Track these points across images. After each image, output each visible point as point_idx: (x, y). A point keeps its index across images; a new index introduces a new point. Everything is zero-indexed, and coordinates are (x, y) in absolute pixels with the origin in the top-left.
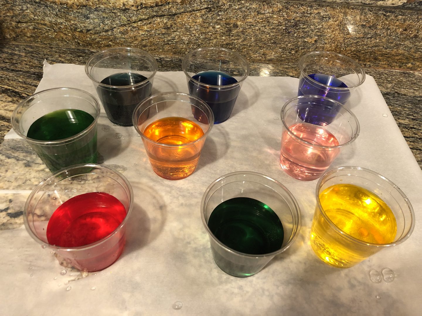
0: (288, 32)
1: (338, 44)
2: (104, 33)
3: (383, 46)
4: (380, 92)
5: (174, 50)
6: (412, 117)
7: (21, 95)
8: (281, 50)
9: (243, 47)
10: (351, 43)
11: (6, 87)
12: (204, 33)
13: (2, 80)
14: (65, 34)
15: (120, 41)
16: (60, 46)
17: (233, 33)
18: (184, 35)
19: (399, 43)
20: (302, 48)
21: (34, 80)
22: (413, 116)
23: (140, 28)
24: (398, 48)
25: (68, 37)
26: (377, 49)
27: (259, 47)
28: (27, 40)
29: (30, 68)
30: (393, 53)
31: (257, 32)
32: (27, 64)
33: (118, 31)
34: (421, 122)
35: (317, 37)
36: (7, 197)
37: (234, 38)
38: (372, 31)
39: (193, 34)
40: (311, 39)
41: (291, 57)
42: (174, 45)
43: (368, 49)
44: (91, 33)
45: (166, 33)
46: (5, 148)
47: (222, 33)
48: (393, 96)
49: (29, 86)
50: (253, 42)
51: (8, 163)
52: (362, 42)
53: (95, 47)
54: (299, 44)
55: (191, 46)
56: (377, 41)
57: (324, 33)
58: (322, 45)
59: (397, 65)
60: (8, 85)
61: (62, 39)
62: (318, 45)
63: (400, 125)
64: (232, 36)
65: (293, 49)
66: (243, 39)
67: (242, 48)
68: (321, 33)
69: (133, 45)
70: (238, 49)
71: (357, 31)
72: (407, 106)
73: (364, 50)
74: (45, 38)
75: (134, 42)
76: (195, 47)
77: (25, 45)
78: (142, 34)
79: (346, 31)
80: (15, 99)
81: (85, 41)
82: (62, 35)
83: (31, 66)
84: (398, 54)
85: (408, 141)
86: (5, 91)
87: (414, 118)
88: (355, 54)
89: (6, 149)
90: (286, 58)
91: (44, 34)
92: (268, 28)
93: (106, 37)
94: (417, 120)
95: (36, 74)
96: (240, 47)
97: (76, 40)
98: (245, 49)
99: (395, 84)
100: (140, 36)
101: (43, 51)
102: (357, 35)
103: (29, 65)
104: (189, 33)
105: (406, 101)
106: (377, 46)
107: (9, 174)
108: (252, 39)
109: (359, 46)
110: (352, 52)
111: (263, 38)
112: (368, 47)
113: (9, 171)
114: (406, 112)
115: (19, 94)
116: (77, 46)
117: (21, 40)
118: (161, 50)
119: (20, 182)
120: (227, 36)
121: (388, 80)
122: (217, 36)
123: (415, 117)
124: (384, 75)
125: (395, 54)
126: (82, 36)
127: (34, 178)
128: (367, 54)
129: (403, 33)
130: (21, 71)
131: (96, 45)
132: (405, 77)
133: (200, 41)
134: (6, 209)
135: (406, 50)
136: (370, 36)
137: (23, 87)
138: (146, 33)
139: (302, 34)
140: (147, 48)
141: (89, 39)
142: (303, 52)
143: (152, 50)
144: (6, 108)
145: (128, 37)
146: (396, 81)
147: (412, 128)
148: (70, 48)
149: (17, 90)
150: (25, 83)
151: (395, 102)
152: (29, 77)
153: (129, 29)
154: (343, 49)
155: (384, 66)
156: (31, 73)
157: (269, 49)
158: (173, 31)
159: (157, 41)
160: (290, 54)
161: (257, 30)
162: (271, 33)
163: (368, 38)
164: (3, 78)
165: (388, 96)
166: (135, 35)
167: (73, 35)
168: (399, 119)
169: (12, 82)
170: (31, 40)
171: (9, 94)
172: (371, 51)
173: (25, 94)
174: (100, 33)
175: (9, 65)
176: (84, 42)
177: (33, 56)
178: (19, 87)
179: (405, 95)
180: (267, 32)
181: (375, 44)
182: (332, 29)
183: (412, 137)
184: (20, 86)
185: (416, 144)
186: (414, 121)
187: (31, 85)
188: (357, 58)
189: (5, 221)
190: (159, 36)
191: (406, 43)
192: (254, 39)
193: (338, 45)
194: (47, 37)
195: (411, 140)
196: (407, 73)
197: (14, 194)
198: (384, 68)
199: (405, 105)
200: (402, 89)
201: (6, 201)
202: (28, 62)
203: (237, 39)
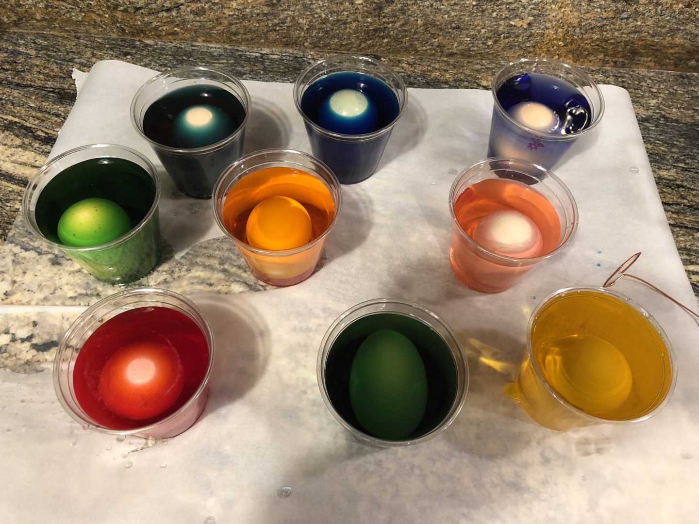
0: (481, 9)
1: (569, 29)
2: (165, 14)
3: (648, 32)
4: (635, 115)
5: (285, 40)
6: (683, 165)
7: (36, 135)
8: (469, 39)
9: (403, 34)
10: (593, 26)
11: (10, 118)
12: (334, 12)
13: (2, 104)
14: (99, 15)
15: (193, 25)
16: (93, 35)
17: (386, 11)
18: (301, 16)
19: (676, 26)
20: (506, 35)
21: (54, 103)
22: (686, 164)
23: (225, 5)
24: (674, 35)
25: (103, 19)
26: (637, 37)
27: (431, 34)
28: (37, 26)
29: (46, 80)
30: (665, 43)
31: (426, 10)
32: (39, 73)
33: (189, 9)
34: (696, 175)
35: (531, 18)
36: (28, 318)
37: (387, 20)
38: (630, 7)
39: (317, 14)
40: (521, 21)
41: (487, 50)
42: (285, 31)
43: (621, 37)
44: (142, 13)
45: (270, 13)
46: (18, 233)
47: (366, 12)
48: (655, 123)
49: (47, 116)
50: (420, 27)
51: (25, 258)
52: (612, 26)
53: (152, 35)
54: (501, 29)
55: (314, 32)
56: (639, 23)
57: (544, 12)
58: (541, 31)
59: (670, 63)
60: (13, 114)
61: (95, 22)
62: (533, 31)
63: (659, 181)
64: (384, 17)
65: (490, 38)
66: (402, 21)
67: (402, 36)
68: (539, 10)
69: (215, 32)
70: (394, 38)
71: (603, 7)
72: (678, 143)
73: (615, 39)
74: (66, 22)
75: (217, 28)
76: (320, 35)
77: (34, 34)
78: (229, 15)
79: (584, 8)
80: (27, 141)
81: (133, 27)
82: (94, 17)
83: (47, 76)
84: (673, 46)
85: (669, 211)
86: (9, 127)
87: (686, 167)
88: (598, 45)
89: (21, 234)
90: (477, 52)
91: (64, 15)
92: (446, 4)
93: (168, 20)
94: (689, 171)
95: (56, 91)
96: (397, 35)
97: (118, 25)
98: (406, 37)
99: (664, 99)
100: (226, 18)
101: (65, 46)
102: (604, 13)
103: (44, 74)
104: (310, 12)
105: (678, 133)
106: (637, 32)
107: (28, 278)
108: (419, 22)
109: (605, 31)
110: (593, 42)
111: (438, 21)
112: (622, 33)
113: (28, 272)
114: (673, 155)
115: (32, 132)
116: (120, 34)
117: (26, 26)
118: (263, 41)
119: (46, 292)
120: (375, 16)
121: (652, 92)
122: (357, 17)
123: (688, 164)
124: (646, 82)
125: (668, 45)
126: (128, 19)
127: (67, 284)
128: (619, 44)
129: (683, 12)
130: (31, 86)
131: (153, 33)
132: (682, 84)
133: (329, 25)
134: (30, 338)
135: (687, 39)
136: (626, 16)
137: (38, 118)
138: (237, 13)
139: (505, 14)
140: (239, 37)
141: (139, 23)
142: (507, 42)
143: (248, 40)
144: (14, 158)
145: (205, 20)
146: (665, 93)
147: (679, 186)
148: (109, 37)
149: (28, 125)
150: (40, 109)
151: (658, 137)
152: (45, 98)
153: (207, 6)
154: (578, 37)
155: (648, 64)
156: (49, 89)
157: (448, 37)
158: (282, 10)
159: (255, 26)
160: (484, 46)
161: (428, 8)
162: (451, 12)
163: (623, 19)
164: (4, 101)
165: (648, 125)
166: (217, 16)
167: (112, 17)
168: (659, 168)
169: (18, 108)
170: (43, 25)
171: (16, 131)
172: (627, 39)
173: (42, 131)
174: (158, 12)
175: (11, 74)
176: (131, 27)
177: (49, 56)
178: (31, 118)
179: (677, 121)
180: (445, 10)
181: (633, 29)
182: (560, 5)
183: (677, 204)
184: (33, 117)
185: (681, 216)
186: (685, 173)
187: (49, 113)
188: (601, 52)
189: (29, 357)
190: (258, 18)
191: (688, 27)
192: (422, 22)
193: (569, 31)
194: (69, 20)
195: (673, 210)
196: (687, 76)
197: (39, 314)
198: (649, 67)
199: (675, 142)
200: (674, 110)
201: (28, 325)
202: (42, 68)
203: (392, 22)
